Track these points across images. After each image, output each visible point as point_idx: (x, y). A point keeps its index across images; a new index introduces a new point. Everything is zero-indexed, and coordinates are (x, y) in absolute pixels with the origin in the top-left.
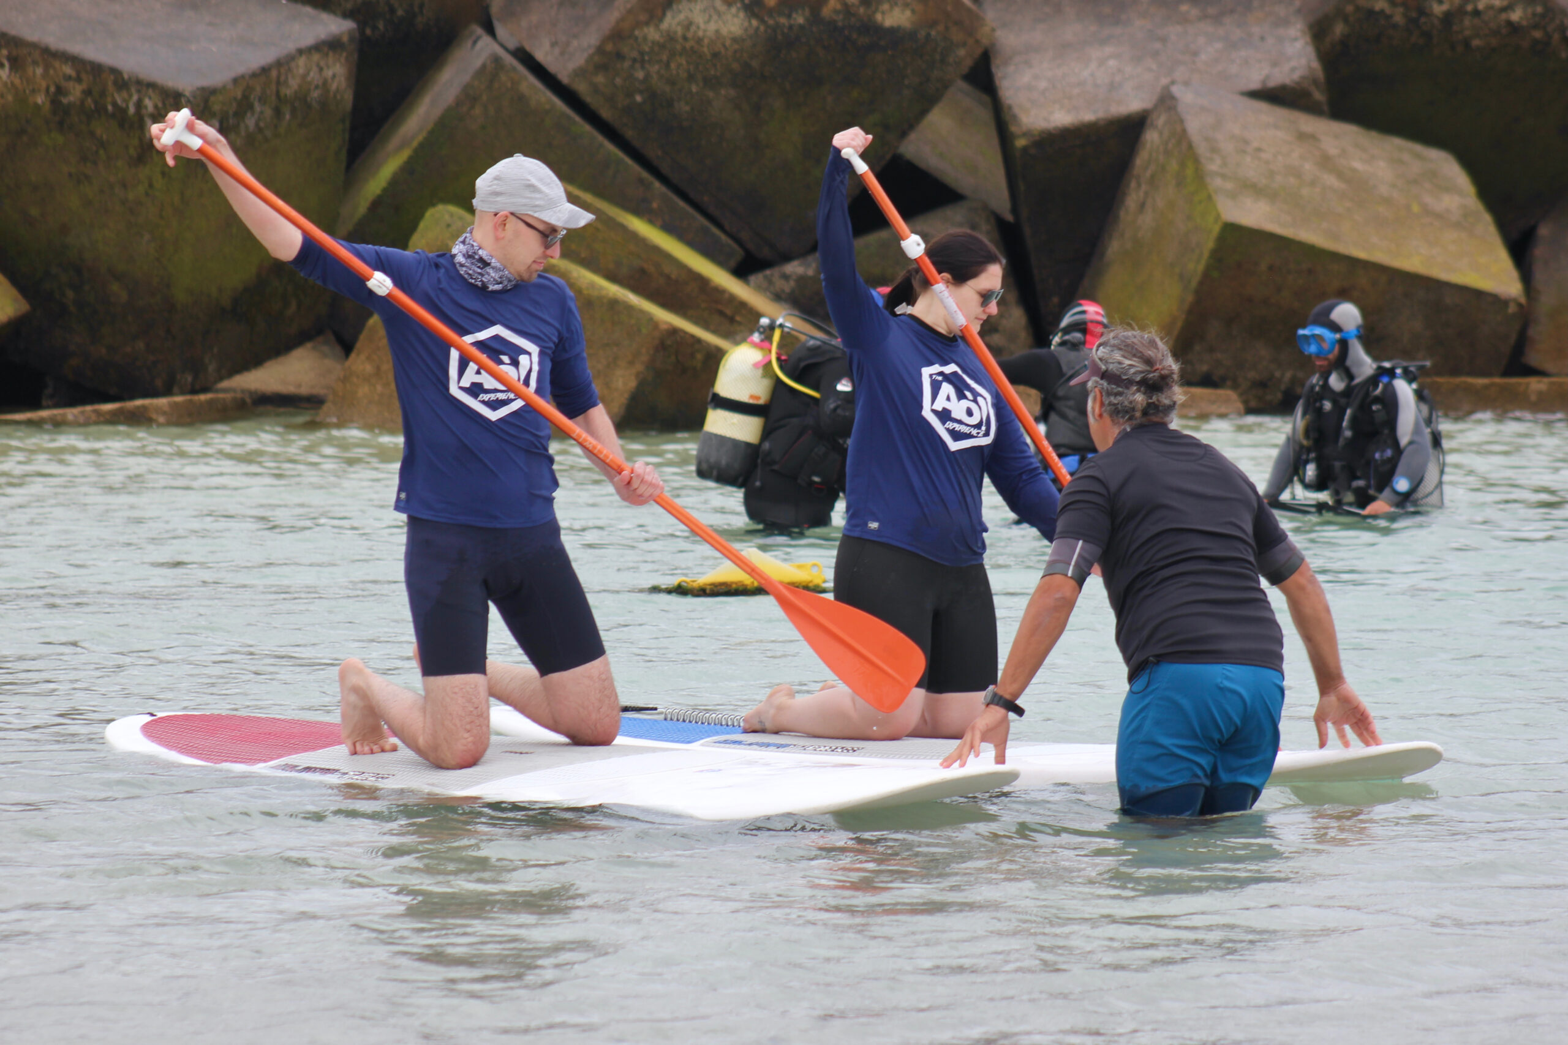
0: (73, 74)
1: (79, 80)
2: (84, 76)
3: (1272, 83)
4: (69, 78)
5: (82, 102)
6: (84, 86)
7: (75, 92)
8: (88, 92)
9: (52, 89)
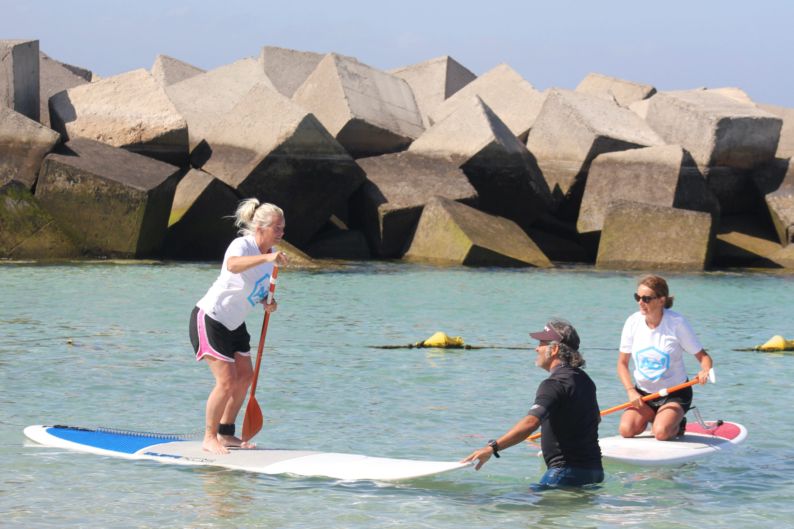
0: (105, 184)
1: (107, 186)
2: (108, 184)
3: (463, 197)
4: (103, 185)
5: (107, 193)
6: (108, 188)
7: (105, 190)
8: (110, 190)
9: (96, 188)
